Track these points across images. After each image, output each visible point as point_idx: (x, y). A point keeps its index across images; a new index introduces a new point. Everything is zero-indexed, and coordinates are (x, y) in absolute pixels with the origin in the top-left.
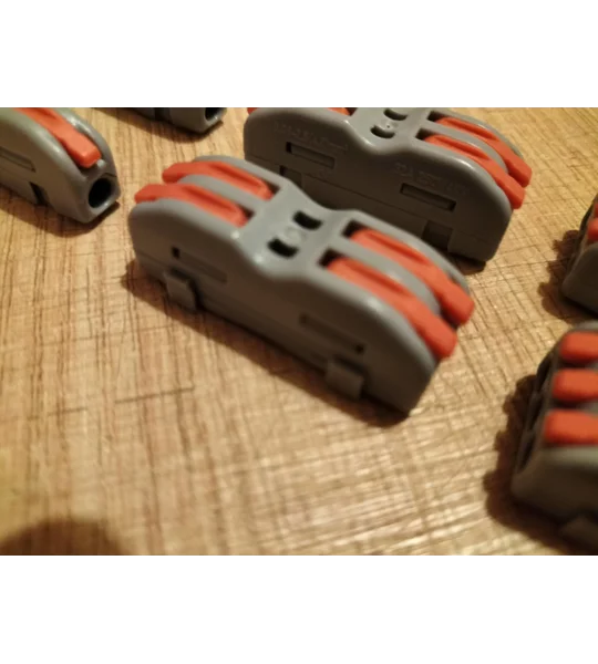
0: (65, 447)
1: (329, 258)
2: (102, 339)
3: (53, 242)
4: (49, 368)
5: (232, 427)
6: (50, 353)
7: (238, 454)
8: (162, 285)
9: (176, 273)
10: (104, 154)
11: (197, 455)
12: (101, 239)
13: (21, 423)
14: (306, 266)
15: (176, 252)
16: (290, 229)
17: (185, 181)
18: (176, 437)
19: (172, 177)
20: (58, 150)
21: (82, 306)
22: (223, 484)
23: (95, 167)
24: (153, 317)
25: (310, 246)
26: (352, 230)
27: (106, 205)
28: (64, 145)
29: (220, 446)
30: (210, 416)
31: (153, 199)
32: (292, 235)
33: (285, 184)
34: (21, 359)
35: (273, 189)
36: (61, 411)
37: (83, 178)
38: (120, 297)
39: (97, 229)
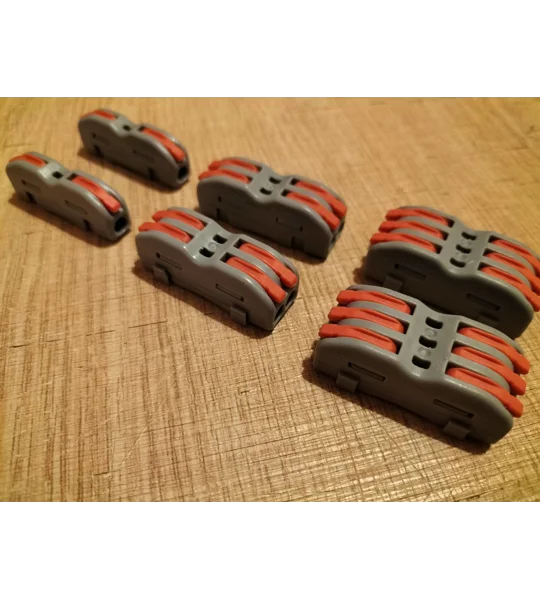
0: (104, 348)
1: (227, 258)
2: (122, 299)
3: (96, 251)
4: (96, 312)
5: (184, 338)
6: (96, 306)
7: (186, 350)
8: (152, 271)
9: (159, 266)
10: (122, 205)
11: (167, 351)
12: (121, 249)
13: (83, 337)
14: (216, 261)
15: (158, 255)
16: (212, 243)
17: (163, 221)
18: (158, 342)
19: (157, 218)
20: (99, 204)
21: (112, 283)
22: (178, 363)
23: (118, 212)
24: (147, 288)
25: (219, 251)
26: (240, 244)
27: (124, 231)
28: (102, 201)
29: (178, 347)
30: (173, 333)
31: (146, 230)
32: (211, 245)
33: (210, 222)
34: (82, 308)
35: (205, 224)
36: (102, 332)
37: (112, 218)
38: (132, 278)
39: (120, 243)
